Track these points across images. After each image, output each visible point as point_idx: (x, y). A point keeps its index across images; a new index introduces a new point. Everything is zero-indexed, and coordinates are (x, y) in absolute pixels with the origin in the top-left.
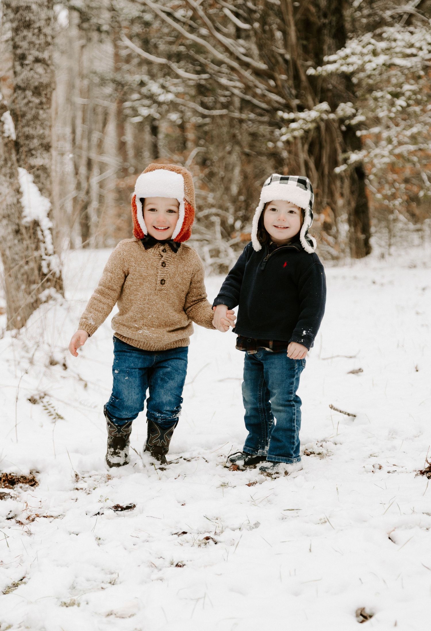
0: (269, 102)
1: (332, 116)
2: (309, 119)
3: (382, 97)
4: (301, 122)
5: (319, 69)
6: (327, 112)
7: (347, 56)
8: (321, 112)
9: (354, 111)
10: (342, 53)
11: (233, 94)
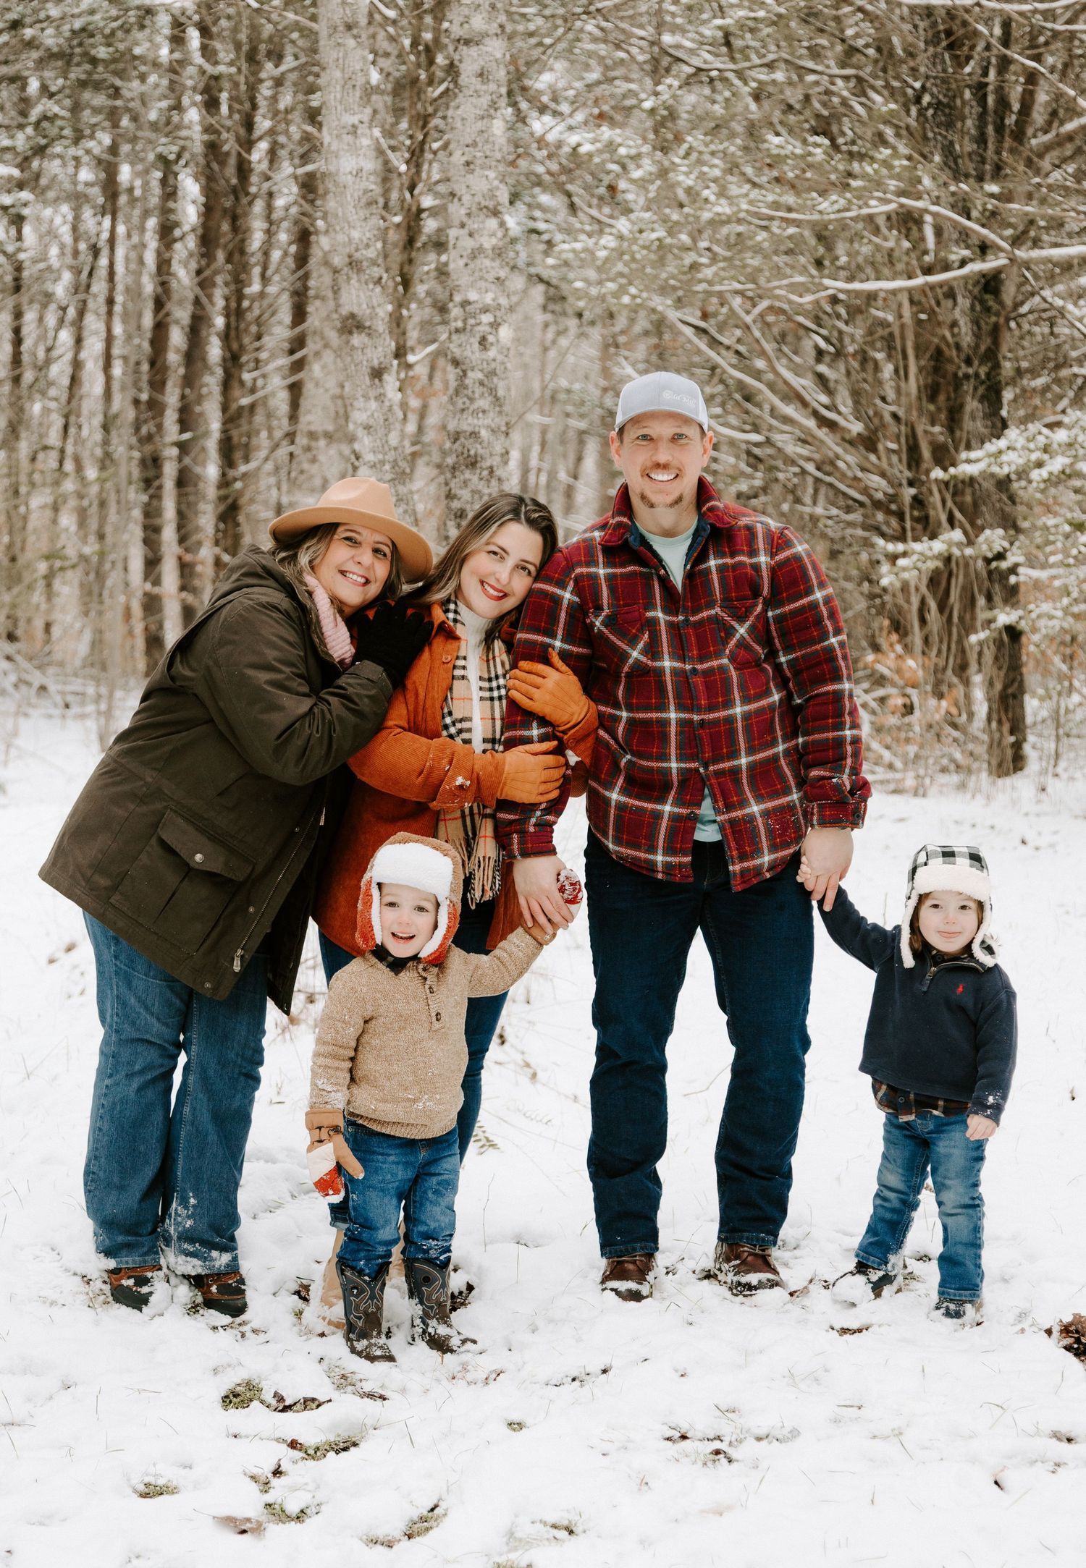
0: (865, 491)
1: (969, 551)
2: (929, 553)
3: (1056, 526)
4: (915, 557)
5: (952, 470)
6: (959, 545)
7: (1000, 452)
8: (950, 544)
9: (1006, 544)
10: (991, 447)
11: (804, 472)
